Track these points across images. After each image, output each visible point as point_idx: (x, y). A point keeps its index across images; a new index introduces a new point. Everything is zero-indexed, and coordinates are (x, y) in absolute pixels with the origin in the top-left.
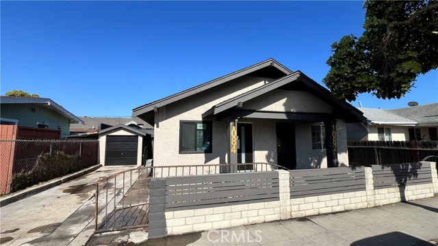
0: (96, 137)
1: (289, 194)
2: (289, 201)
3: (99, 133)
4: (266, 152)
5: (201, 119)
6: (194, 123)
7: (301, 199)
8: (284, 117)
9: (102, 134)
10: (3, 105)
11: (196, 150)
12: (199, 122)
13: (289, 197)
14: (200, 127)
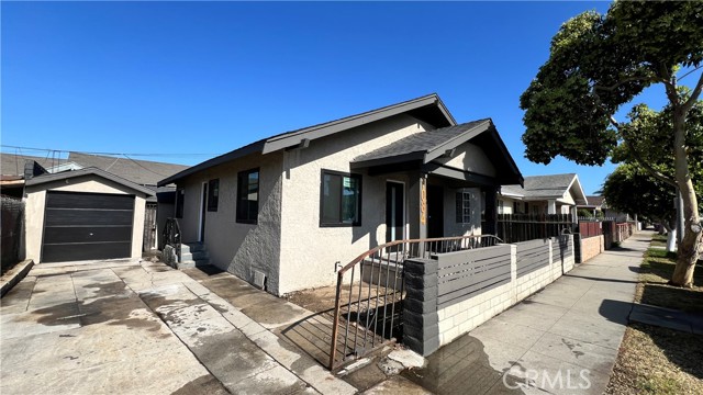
0: (17, 192)
1: (516, 273)
3: (28, 183)
5: (348, 170)
6: (339, 175)
9: (35, 188)
11: (341, 220)
12: (345, 175)
14: (346, 182)
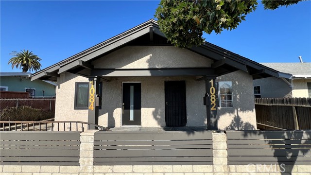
1: (92, 159)
2: (90, 168)
4: (153, 109)
7: (108, 166)
8: (148, 73)
10: (1, 77)
13: (92, 163)
